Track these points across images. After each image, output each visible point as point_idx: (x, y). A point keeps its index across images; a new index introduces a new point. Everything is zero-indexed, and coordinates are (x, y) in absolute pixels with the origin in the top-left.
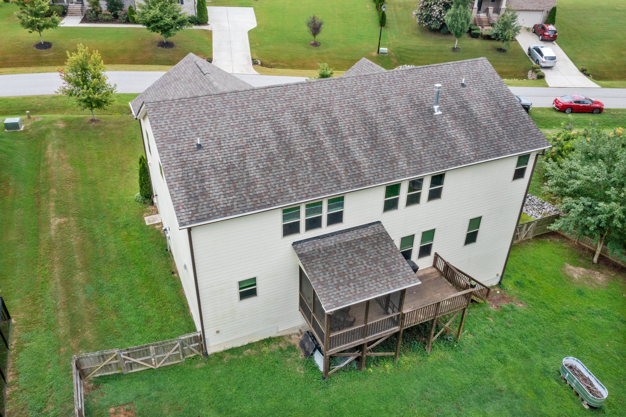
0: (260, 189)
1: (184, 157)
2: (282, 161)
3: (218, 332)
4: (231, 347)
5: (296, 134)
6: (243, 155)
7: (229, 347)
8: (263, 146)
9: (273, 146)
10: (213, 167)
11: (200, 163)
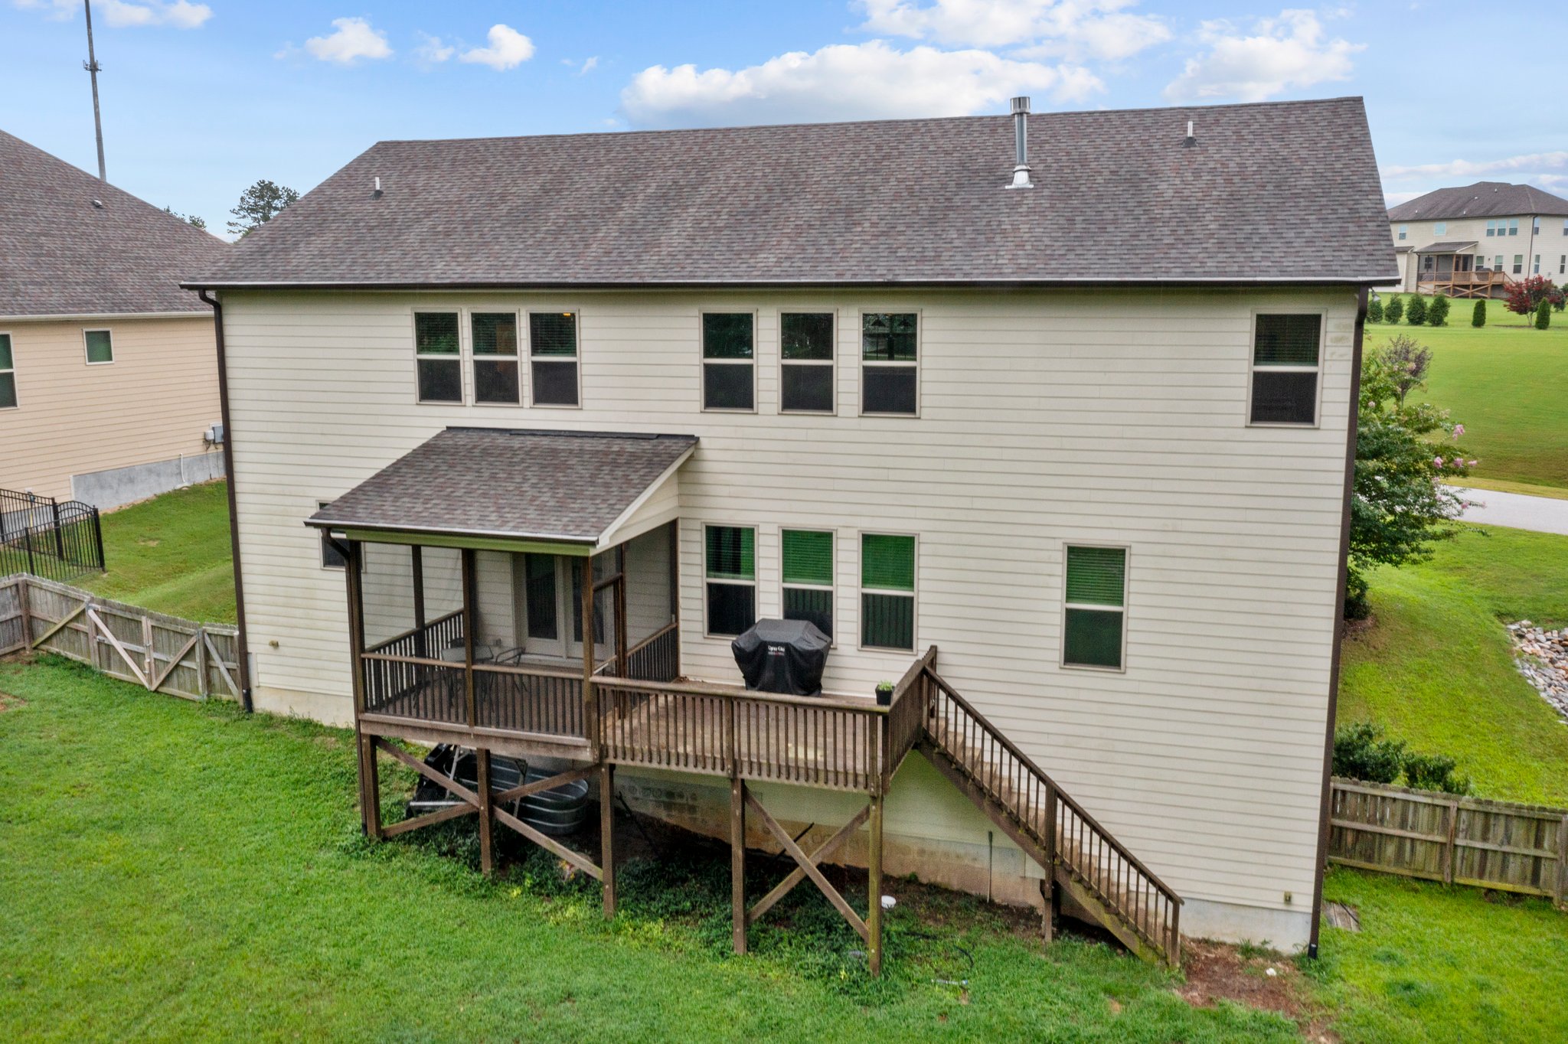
3: (275, 645)
4: (306, 717)
5: (581, 194)
7: (301, 712)
9: (508, 206)
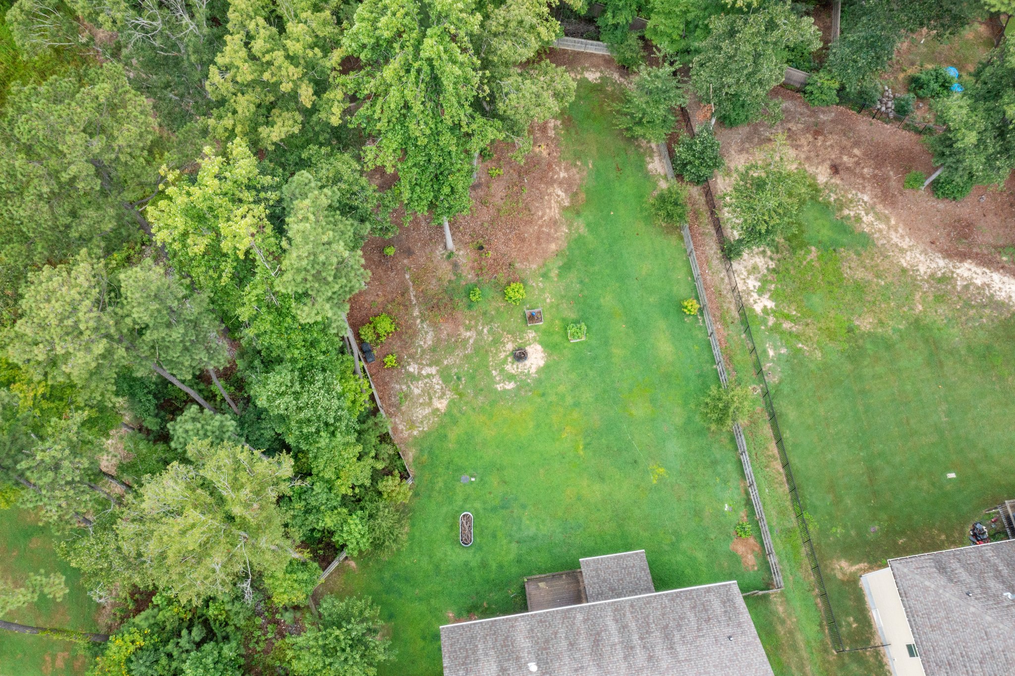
0: (687, 604)
1: (739, 631)
2: (672, 624)
5: (659, 647)
6: (699, 630)
8: (684, 637)
9: (677, 637)
10: (719, 622)
11: (728, 625)
